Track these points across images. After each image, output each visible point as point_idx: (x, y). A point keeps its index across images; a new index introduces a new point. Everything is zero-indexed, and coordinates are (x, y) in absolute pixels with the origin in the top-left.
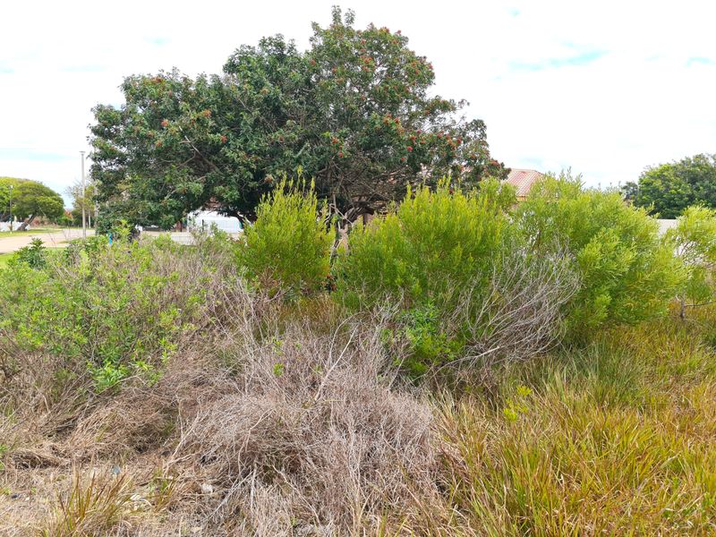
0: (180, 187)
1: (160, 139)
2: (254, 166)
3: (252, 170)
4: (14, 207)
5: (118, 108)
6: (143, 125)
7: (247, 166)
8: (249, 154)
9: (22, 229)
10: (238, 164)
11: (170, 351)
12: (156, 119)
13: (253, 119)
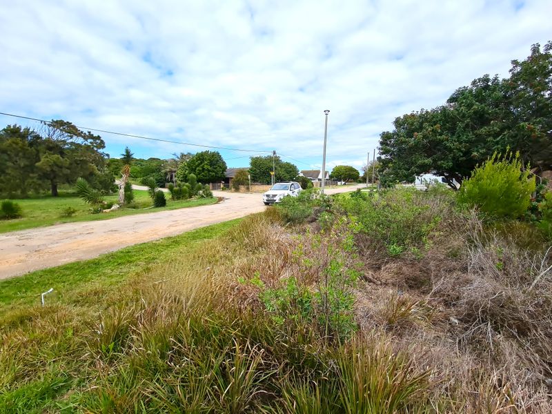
0: (420, 162)
1: (412, 141)
2: (463, 149)
3: (462, 151)
4: (343, 176)
5: (391, 132)
6: (404, 136)
7: (459, 150)
8: (461, 143)
9: (345, 184)
10: (454, 149)
11: (429, 245)
12: (410, 134)
13: (464, 125)
